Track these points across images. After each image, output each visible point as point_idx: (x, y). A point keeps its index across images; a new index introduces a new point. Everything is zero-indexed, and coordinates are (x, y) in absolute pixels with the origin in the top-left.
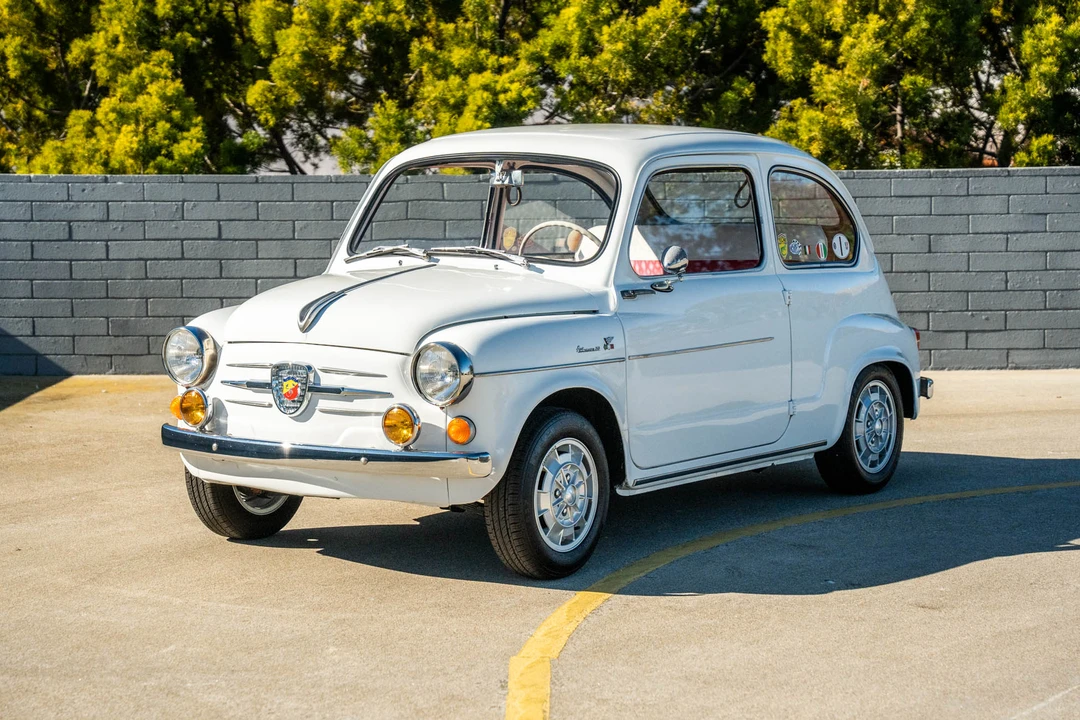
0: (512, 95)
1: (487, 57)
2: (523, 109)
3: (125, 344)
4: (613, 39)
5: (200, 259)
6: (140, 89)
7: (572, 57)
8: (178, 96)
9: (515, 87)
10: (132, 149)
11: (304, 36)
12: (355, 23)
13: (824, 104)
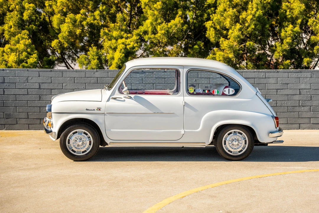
0: (131, 46)
1: (124, 34)
2: (134, 50)
3: (9, 121)
4: (161, 30)
5: (33, 95)
6: (18, 42)
7: (149, 35)
8: (29, 44)
9: (132, 43)
10: (14, 60)
11: (69, 27)
12: (84, 23)
13: (223, 50)
